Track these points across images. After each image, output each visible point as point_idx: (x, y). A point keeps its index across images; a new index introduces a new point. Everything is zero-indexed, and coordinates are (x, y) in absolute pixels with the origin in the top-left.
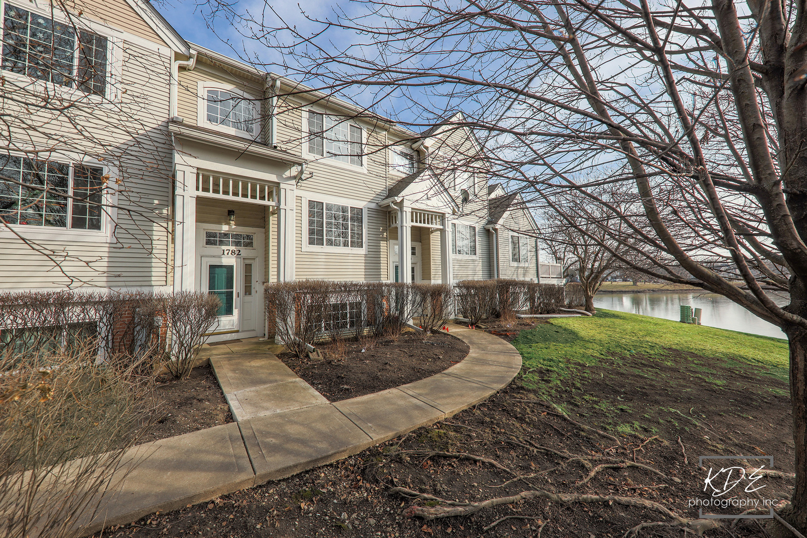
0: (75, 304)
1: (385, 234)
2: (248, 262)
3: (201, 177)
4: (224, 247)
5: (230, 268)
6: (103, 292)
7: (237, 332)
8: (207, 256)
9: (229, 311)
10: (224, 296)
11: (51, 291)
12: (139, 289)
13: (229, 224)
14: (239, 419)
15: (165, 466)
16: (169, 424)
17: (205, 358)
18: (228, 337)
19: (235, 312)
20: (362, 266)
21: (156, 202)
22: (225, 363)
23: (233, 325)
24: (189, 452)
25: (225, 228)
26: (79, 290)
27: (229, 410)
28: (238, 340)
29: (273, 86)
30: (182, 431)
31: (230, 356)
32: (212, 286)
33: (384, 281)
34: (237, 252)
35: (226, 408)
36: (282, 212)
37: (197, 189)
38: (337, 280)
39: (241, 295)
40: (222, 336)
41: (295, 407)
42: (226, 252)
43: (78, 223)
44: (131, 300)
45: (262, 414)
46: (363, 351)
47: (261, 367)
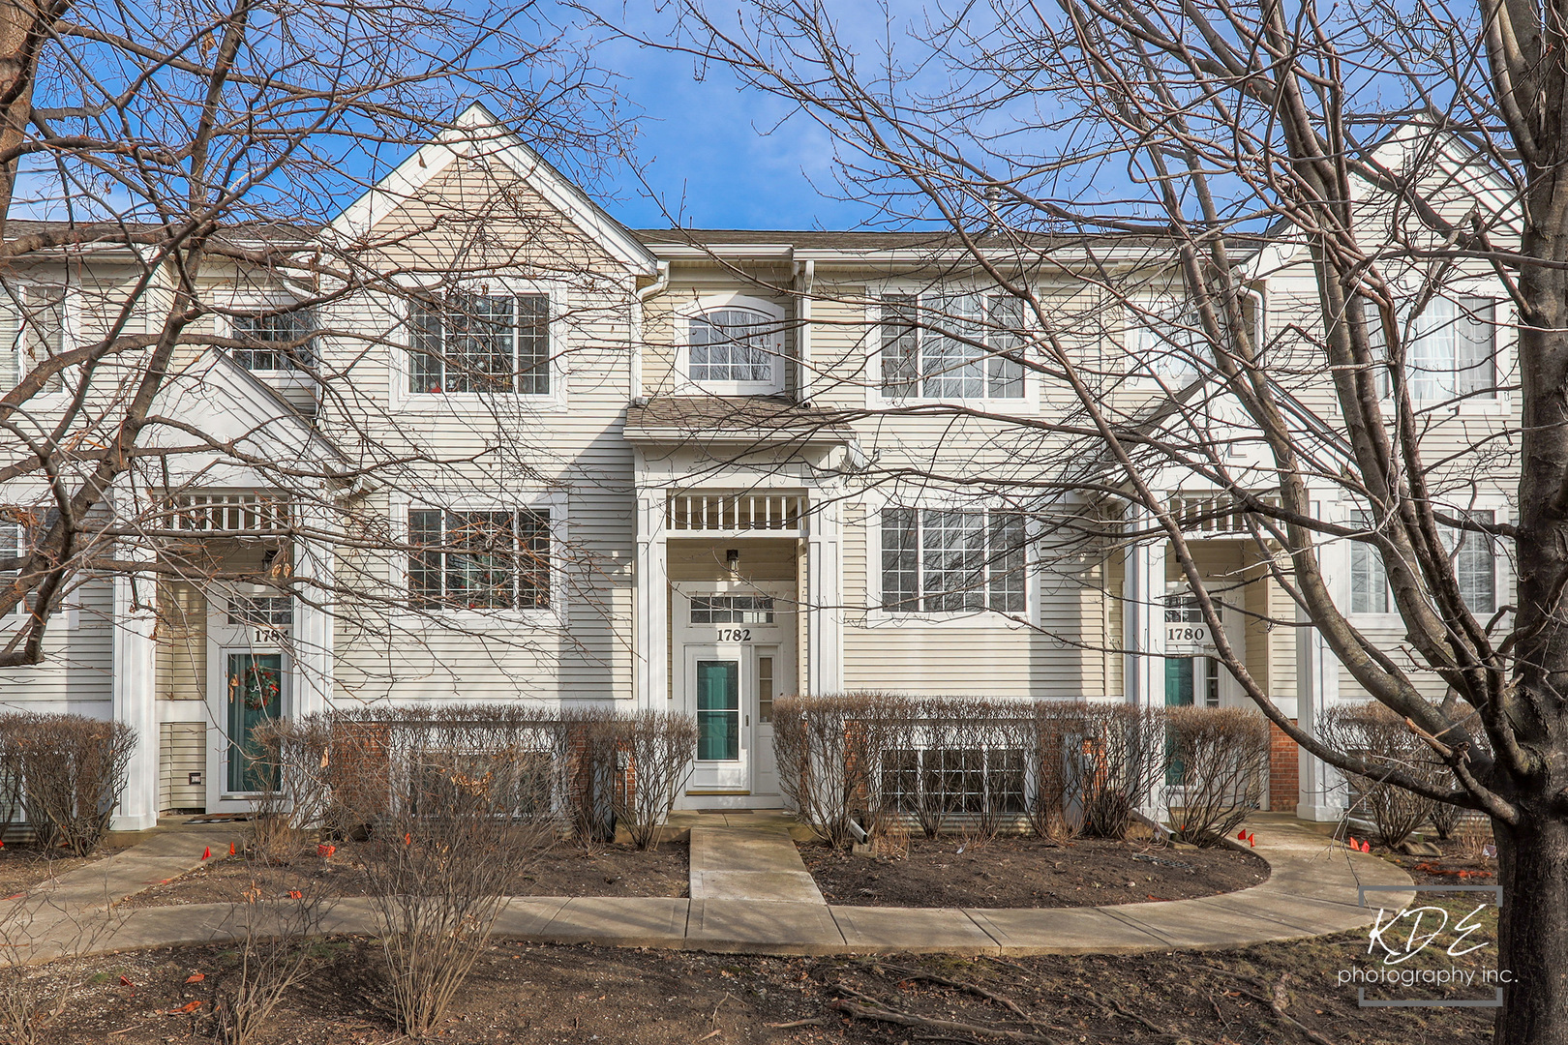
0: (526, 724)
1: (1097, 569)
2: (765, 653)
3: (673, 503)
4: (721, 626)
5: (732, 667)
6: (553, 707)
7: (747, 794)
8: (693, 645)
9: (732, 753)
10: (723, 722)
11: (502, 703)
12: (594, 703)
13: (727, 578)
14: (694, 895)
15: (604, 915)
16: (616, 886)
17: (683, 828)
18: (730, 802)
19: (743, 753)
20: (1025, 657)
21: (615, 554)
22: (708, 839)
23: (739, 780)
24: (629, 910)
25: (721, 587)
26: (530, 705)
27: (688, 887)
28: (748, 811)
29: (802, 272)
30: (627, 894)
31: (720, 830)
32: (702, 702)
33: (1092, 696)
34: (743, 635)
35: (685, 884)
36: (814, 549)
37: (669, 527)
38: (947, 692)
39: (753, 721)
40: (720, 798)
41: (772, 899)
42: (724, 635)
43: (526, 603)
44: (585, 722)
45: (724, 898)
46: (960, 851)
47: (758, 851)
